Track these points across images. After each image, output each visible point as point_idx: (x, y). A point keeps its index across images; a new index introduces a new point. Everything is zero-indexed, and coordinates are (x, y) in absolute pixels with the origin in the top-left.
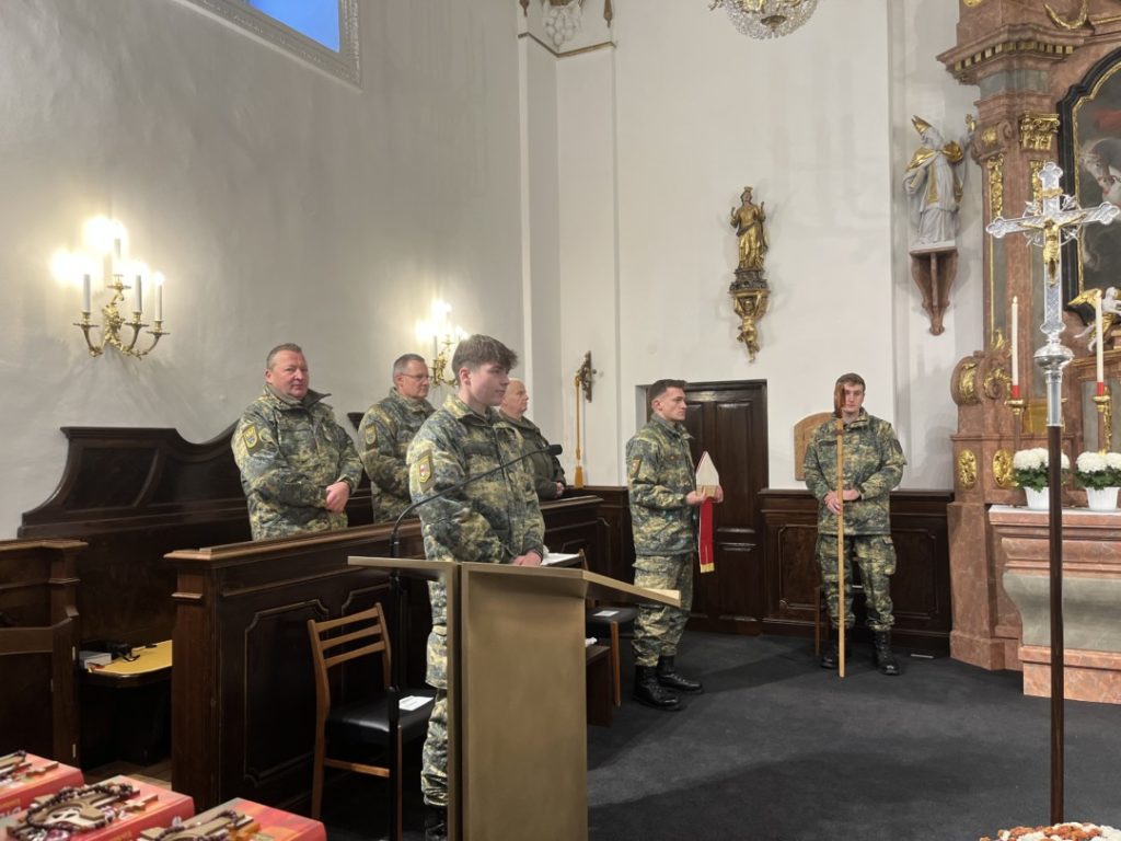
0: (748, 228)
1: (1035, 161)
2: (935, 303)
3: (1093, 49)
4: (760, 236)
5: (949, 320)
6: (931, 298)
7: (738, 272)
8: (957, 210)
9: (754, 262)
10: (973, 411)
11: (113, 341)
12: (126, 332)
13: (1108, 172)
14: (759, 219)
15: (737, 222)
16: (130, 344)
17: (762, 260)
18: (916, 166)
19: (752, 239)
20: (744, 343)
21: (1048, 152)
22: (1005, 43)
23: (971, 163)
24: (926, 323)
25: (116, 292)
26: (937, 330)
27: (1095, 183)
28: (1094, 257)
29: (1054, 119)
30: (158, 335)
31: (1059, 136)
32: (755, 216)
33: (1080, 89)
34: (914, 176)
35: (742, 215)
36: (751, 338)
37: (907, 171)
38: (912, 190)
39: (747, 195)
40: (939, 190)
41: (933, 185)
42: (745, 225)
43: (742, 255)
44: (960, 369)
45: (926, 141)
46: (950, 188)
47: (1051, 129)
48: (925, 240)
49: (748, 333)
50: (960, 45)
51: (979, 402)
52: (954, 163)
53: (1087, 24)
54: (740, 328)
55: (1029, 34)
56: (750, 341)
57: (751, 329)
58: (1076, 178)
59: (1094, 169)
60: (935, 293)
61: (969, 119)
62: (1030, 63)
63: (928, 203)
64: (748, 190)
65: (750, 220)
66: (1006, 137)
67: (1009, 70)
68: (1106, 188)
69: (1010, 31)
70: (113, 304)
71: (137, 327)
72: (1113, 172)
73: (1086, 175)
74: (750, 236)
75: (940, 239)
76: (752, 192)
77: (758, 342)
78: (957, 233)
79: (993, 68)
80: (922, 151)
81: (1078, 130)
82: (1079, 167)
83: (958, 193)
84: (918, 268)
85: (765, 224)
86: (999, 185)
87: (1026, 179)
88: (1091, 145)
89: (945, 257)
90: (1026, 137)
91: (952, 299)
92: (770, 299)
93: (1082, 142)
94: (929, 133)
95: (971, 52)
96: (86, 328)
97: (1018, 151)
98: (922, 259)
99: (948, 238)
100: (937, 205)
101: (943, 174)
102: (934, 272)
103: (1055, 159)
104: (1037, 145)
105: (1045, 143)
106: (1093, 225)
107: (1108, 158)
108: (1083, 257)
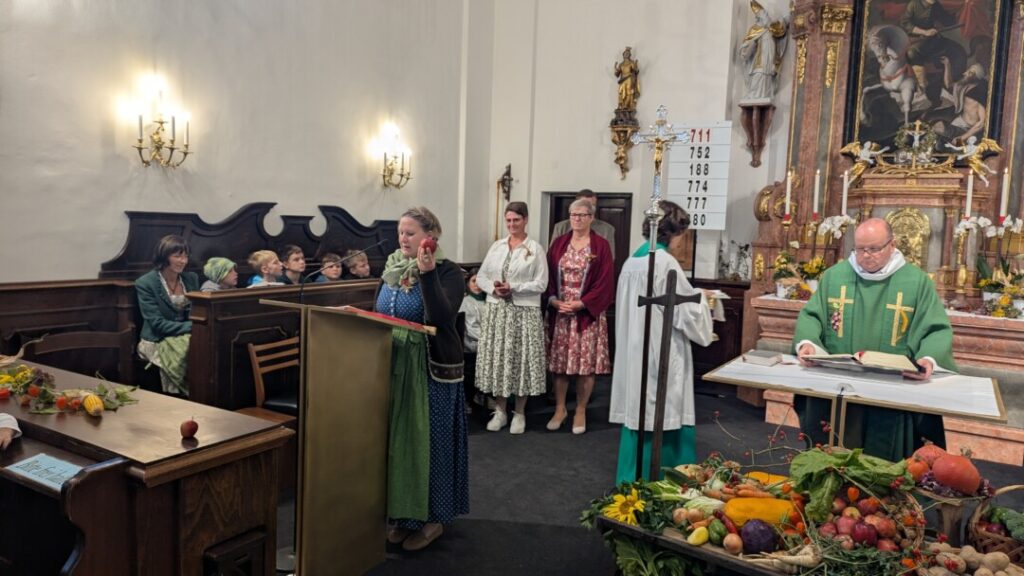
0: (626, 78)
1: (831, 42)
4: (634, 85)
5: (765, 156)
6: (753, 139)
7: (617, 112)
8: (776, 74)
9: (629, 105)
10: (767, 225)
11: (157, 157)
12: (165, 152)
13: (885, 51)
14: (635, 72)
15: (619, 73)
16: (167, 159)
17: (635, 103)
18: (750, 38)
19: (628, 87)
20: (618, 166)
21: (842, 35)
24: (749, 157)
25: (159, 125)
26: (756, 163)
27: (875, 60)
28: (867, 116)
29: (849, 9)
30: (186, 154)
31: (852, 22)
32: (632, 70)
34: (748, 46)
35: (622, 68)
36: (622, 162)
37: (744, 41)
38: (745, 55)
39: (627, 53)
40: (764, 59)
41: (760, 56)
42: (624, 76)
43: (620, 98)
44: (762, 195)
45: (759, 19)
46: (771, 58)
47: (846, 17)
48: (751, 95)
49: (621, 158)
51: (770, 220)
52: (777, 38)
54: (617, 153)
56: (623, 165)
57: (623, 155)
58: (862, 55)
59: (877, 51)
60: (755, 135)
61: (791, 3)
63: (755, 68)
64: (628, 50)
65: (629, 72)
66: (811, 23)
68: (883, 64)
70: (157, 133)
71: (172, 149)
72: (890, 52)
73: (869, 54)
74: (626, 85)
75: (760, 96)
76: (631, 51)
77: (629, 165)
80: (754, 28)
81: (869, 17)
82: (866, 46)
83: (778, 60)
84: (745, 117)
85: (639, 76)
86: (804, 59)
87: (822, 55)
88: (877, 30)
89: (764, 110)
90: (825, 23)
91: (768, 142)
93: (870, 26)
94: (762, 15)
96: (140, 149)
97: (818, 34)
98: (748, 110)
99: (768, 95)
100: (759, 70)
101: (768, 46)
102: (756, 121)
103: (848, 40)
104: (834, 29)
105: (841, 28)
106: (870, 92)
107: (887, 41)
108: (860, 115)
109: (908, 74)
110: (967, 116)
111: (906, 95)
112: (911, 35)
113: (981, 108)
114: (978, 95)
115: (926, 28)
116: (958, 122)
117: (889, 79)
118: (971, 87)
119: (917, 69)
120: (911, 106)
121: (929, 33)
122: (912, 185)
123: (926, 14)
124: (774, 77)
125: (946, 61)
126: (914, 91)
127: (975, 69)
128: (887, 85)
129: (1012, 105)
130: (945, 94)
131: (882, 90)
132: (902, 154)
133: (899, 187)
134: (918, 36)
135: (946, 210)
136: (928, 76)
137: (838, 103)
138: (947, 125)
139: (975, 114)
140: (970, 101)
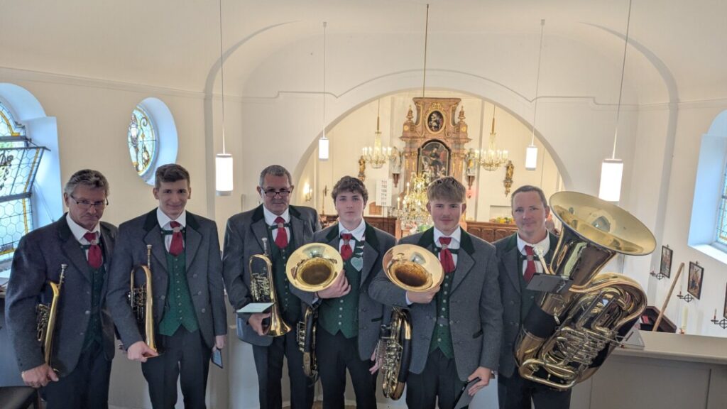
0: (362, 165)
1: (413, 159)
3: (425, 140)
4: (364, 166)
5: (398, 185)
6: (395, 181)
14: (364, 162)
15: (360, 162)
17: (364, 171)
18: (394, 156)
23: (403, 157)
24: (394, 185)
26: (396, 187)
29: (417, 153)
31: (418, 156)
33: (422, 147)
34: (394, 158)
37: (392, 156)
38: (393, 160)
41: (397, 161)
48: (395, 171)
50: (403, 136)
52: (400, 156)
53: (424, 136)
58: (420, 163)
63: (395, 164)
65: (362, 162)
67: (410, 142)
68: (425, 165)
72: (426, 162)
73: (422, 163)
75: (397, 171)
79: (408, 141)
80: (395, 153)
81: (421, 155)
82: (421, 161)
83: (401, 162)
85: (365, 164)
86: (407, 163)
87: (411, 162)
88: (423, 157)
89: (398, 175)
90: (412, 156)
91: (399, 181)
94: (397, 150)
95: (405, 138)
97: (410, 158)
98: (394, 175)
99: (399, 171)
100: (397, 164)
101: (398, 158)
102: (396, 177)
103: (417, 160)
105: (415, 157)
109: (430, 168)
117: (426, 169)
118: (443, 172)
119: (432, 167)
120: (431, 176)
121: (434, 159)
123: (433, 155)
125: (438, 166)
126: (432, 172)
127: (444, 168)
130: (438, 174)
134: (432, 160)
136: (434, 169)
140: (443, 175)
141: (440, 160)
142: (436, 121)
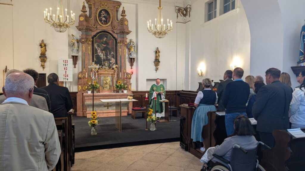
0: (43, 47)
1: (89, 45)
2: (75, 63)
3: (97, 31)
4: (45, 49)
5: (77, 66)
9: (44, 53)
10: (80, 80)
14: (45, 45)
15: (41, 45)
18: (72, 42)
20: (42, 67)
22: (86, 28)
23: (80, 43)
26: (75, 67)
27: (96, 49)
28: (96, 60)
29: (92, 40)
31: (92, 42)
33: (95, 36)
34: (72, 43)
38: (71, 45)
39: (43, 41)
40: (76, 46)
41: (75, 46)
42: (42, 46)
43: (42, 51)
44: (79, 74)
45: (74, 38)
48: (74, 53)
49: (43, 65)
50: (79, 26)
52: (78, 42)
53: (96, 27)
54: (41, 64)
55: (89, 28)
56: (43, 67)
59: (97, 48)
61: (80, 36)
62: (88, 31)
63: (74, 48)
65: (43, 45)
66: (85, 41)
67: (86, 31)
68: (98, 50)
69: (86, 27)
72: (99, 48)
73: (95, 48)
77: (45, 67)
78: (78, 53)
79: (83, 30)
80: (73, 40)
83: (78, 47)
84: (72, 58)
86: (84, 48)
87: (88, 47)
88: (96, 44)
90: (88, 42)
91: (77, 63)
92: (47, 59)
93: (95, 43)
94: (74, 37)
95: (80, 27)
99: (77, 54)
100: (75, 49)
101: (76, 44)
102: (75, 59)
103: (92, 45)
104: (89, 43)
105: (90, 43)
106: (96, 55)
107: (98, 46)
108: (95, 59)
109: (102, 53)
110: (112, 61)
111: (102, 56)
112: (102, 46)
113: (114, 60)
114: (113, 57)
115: (104, 45)
116: (111, 61)
117: (99, 53)
118: (112, 56)
119: (104, 52)
120: (103, 58)
122: (106, 72)
123: (104, 42)
124: (78, 50)
125: (108, 51)
126: (103, 56)
127: (112, 53)
128: (99, 54)
129: (118, 60)
130: (108, 57)
131: (98, 55)
132: (104, 67)
133: (104, 73)
134: (103, 46)
135: (112, 76)
136: (105, 53)
137: (91, 57)
138: (109, 62)
139: (113, 61)
140: (112, 58)
141: (110, 47)
142: (104, 17)
